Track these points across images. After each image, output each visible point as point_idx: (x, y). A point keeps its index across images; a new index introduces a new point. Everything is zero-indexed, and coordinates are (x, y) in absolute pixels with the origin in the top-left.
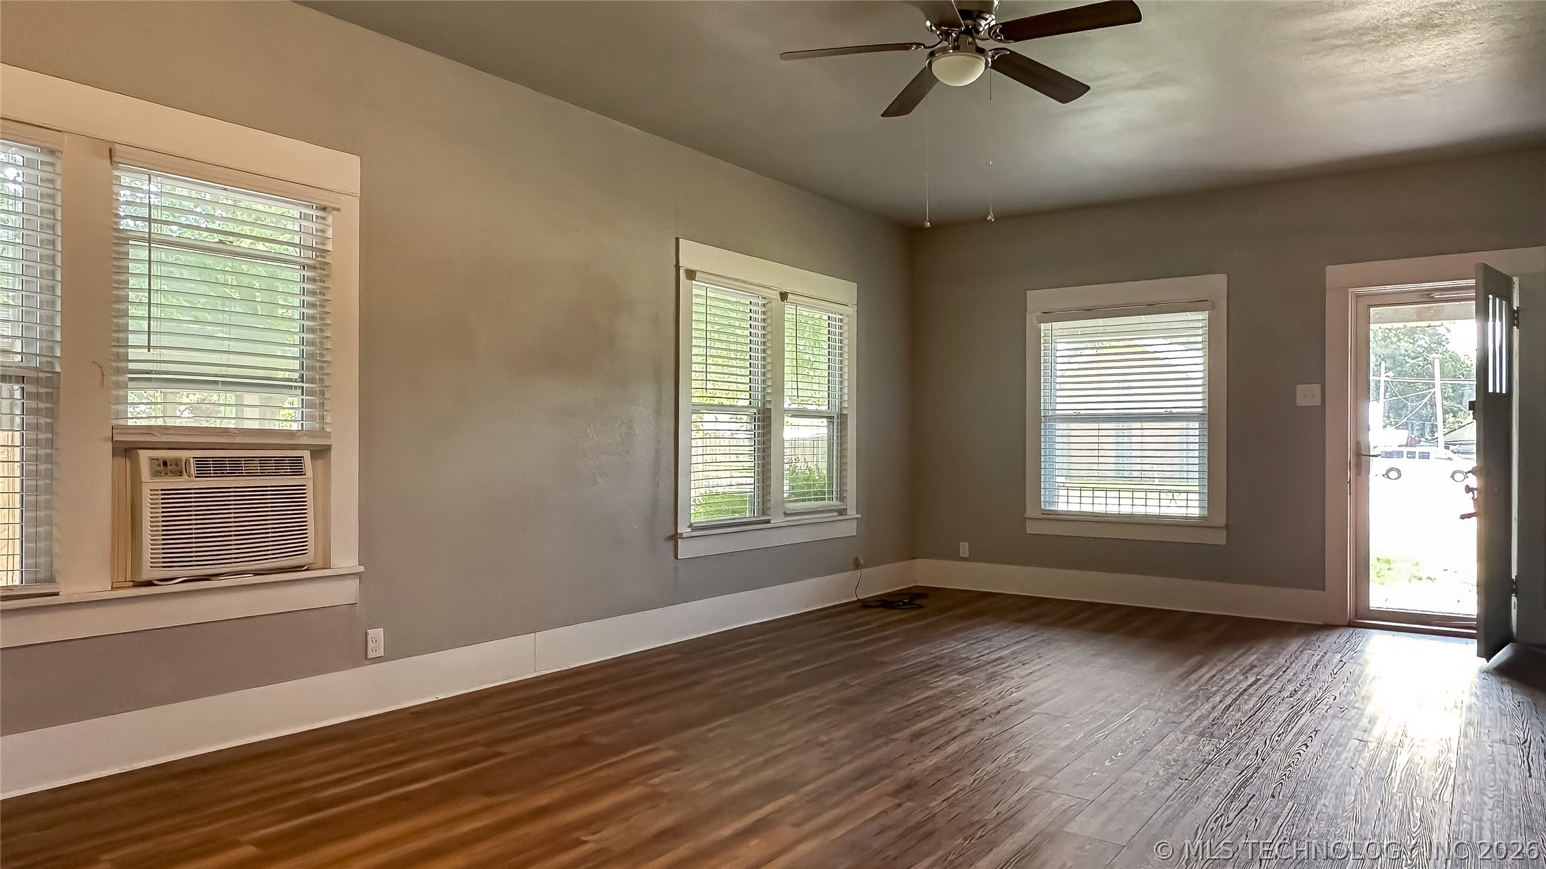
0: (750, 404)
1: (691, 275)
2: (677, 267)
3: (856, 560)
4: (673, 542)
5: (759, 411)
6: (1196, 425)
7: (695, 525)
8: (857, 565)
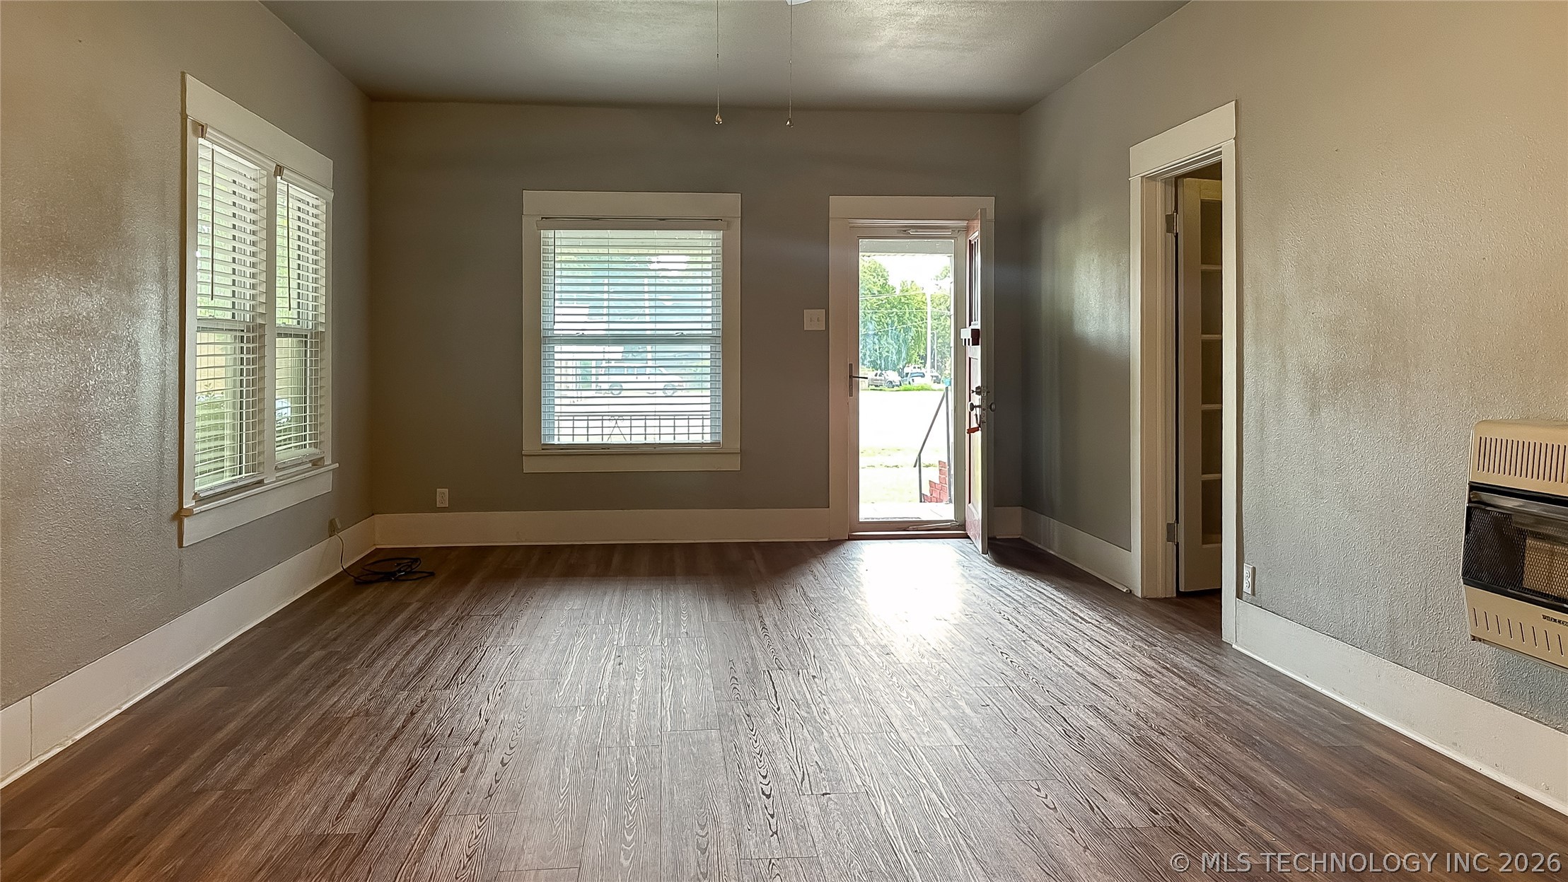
0: (234, 317)
1: (201, 130)
2: (184, 117)
3: (332, 523)
4: (176, 523)
5: (248, 328)
6: (707, 348)
7: (202, 495)
8: (332, 530)
